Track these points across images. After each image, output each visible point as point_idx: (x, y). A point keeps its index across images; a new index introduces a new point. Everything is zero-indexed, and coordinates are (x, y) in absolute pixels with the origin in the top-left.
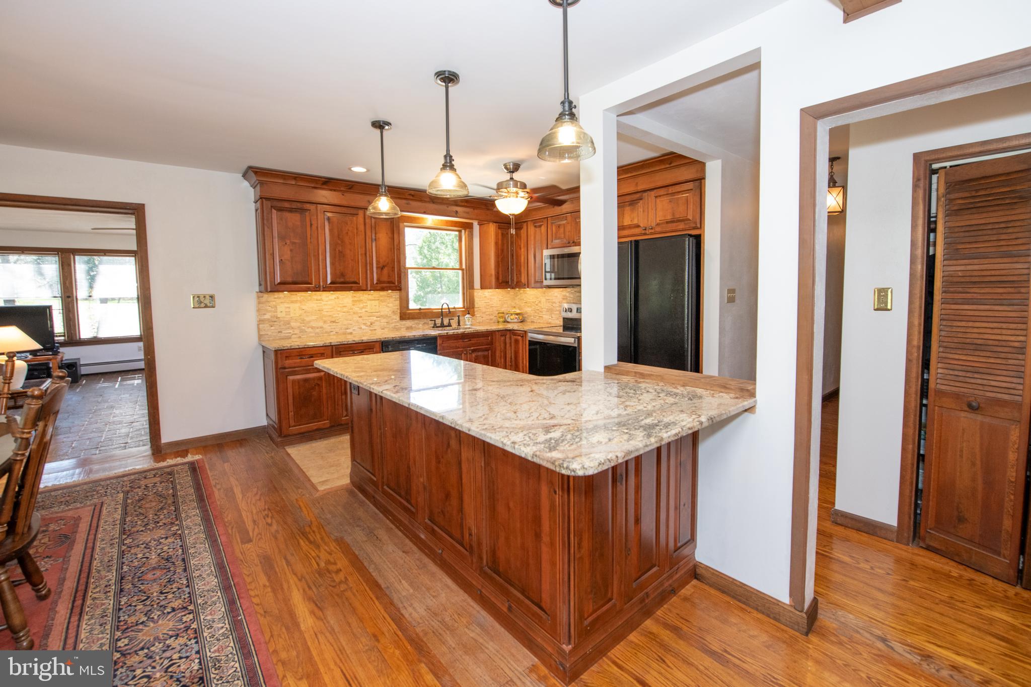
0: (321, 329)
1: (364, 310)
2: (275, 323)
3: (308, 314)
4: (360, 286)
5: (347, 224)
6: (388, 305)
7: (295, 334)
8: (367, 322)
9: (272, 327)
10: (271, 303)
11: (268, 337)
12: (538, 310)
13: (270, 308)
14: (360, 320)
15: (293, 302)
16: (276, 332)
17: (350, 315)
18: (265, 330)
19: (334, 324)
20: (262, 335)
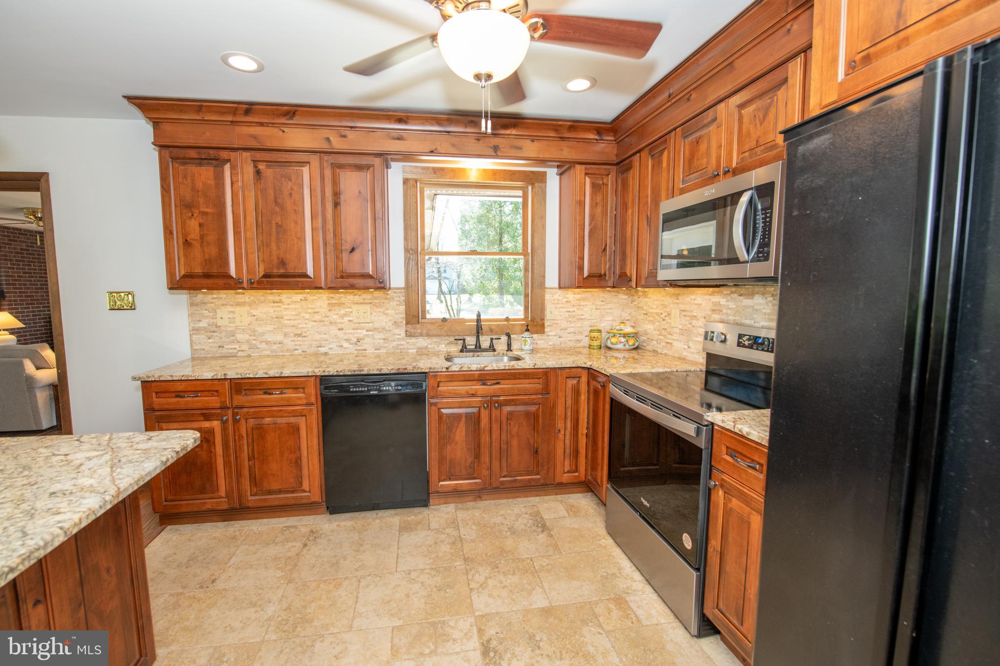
1: (346, 319)
3: (262, 322)
4: (313, 282)
5: (290, 180)
6: (387, 312)
7: (242, 351)
8: (351, 338)
9: (210, 338)
10: (209, 305)
11: (204, 354)
12: (666, 329)
13: (207, 312)
14: (340, 334)
15: (239, 305)
16: (215, 347)
17: (325, 326)
18: (200, 343)
19: (299, 338)
20: (196, 350)
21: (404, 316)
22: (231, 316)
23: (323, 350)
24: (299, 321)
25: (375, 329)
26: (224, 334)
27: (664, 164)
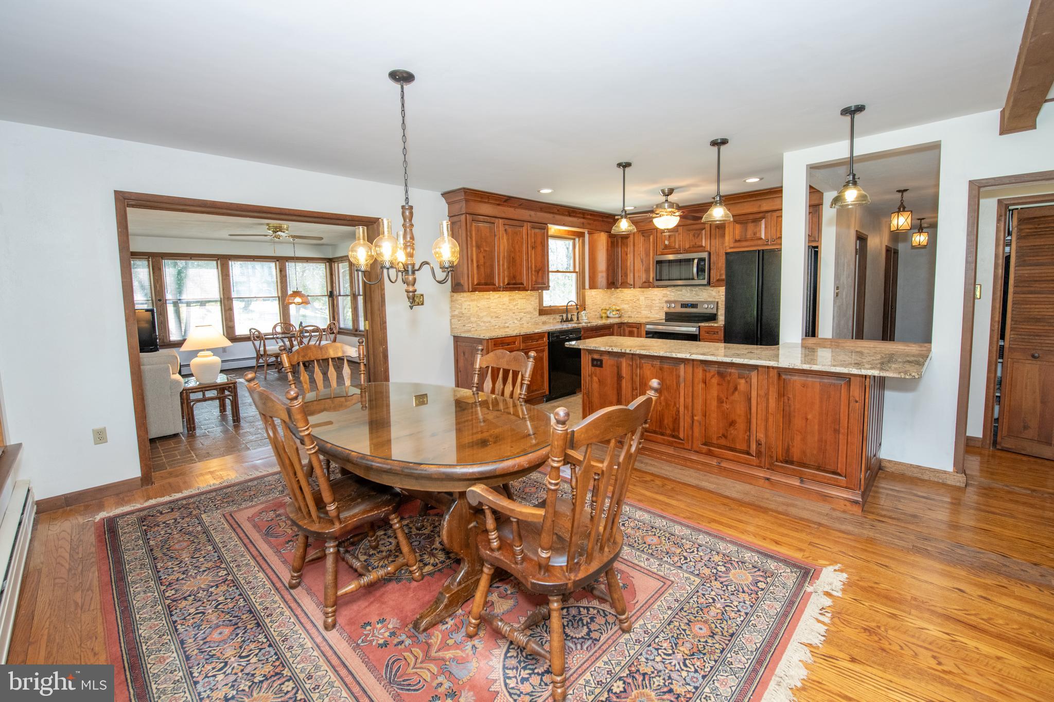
0: (489, 324)
1: (516, 307)
2: (462, 318)
3: (481, 311)
4: (524, 287)
5: (517, 234)
6: (531, 303)
7: (473, 328)
8: (518, 317)
9: (459, 321)
10: (459, 301)
11: (457, 330)
12: (636, 306)
13: (458, 305)
14: (514, 316)
15: (472, 301)
16: (462, 326)
18: (455, 324)
19: (497, 319)
20: (453, 328)
21: (538, 305)
22: (469, 307)
25: (527, 312)
26: (466, 318)
27: (651, 240)
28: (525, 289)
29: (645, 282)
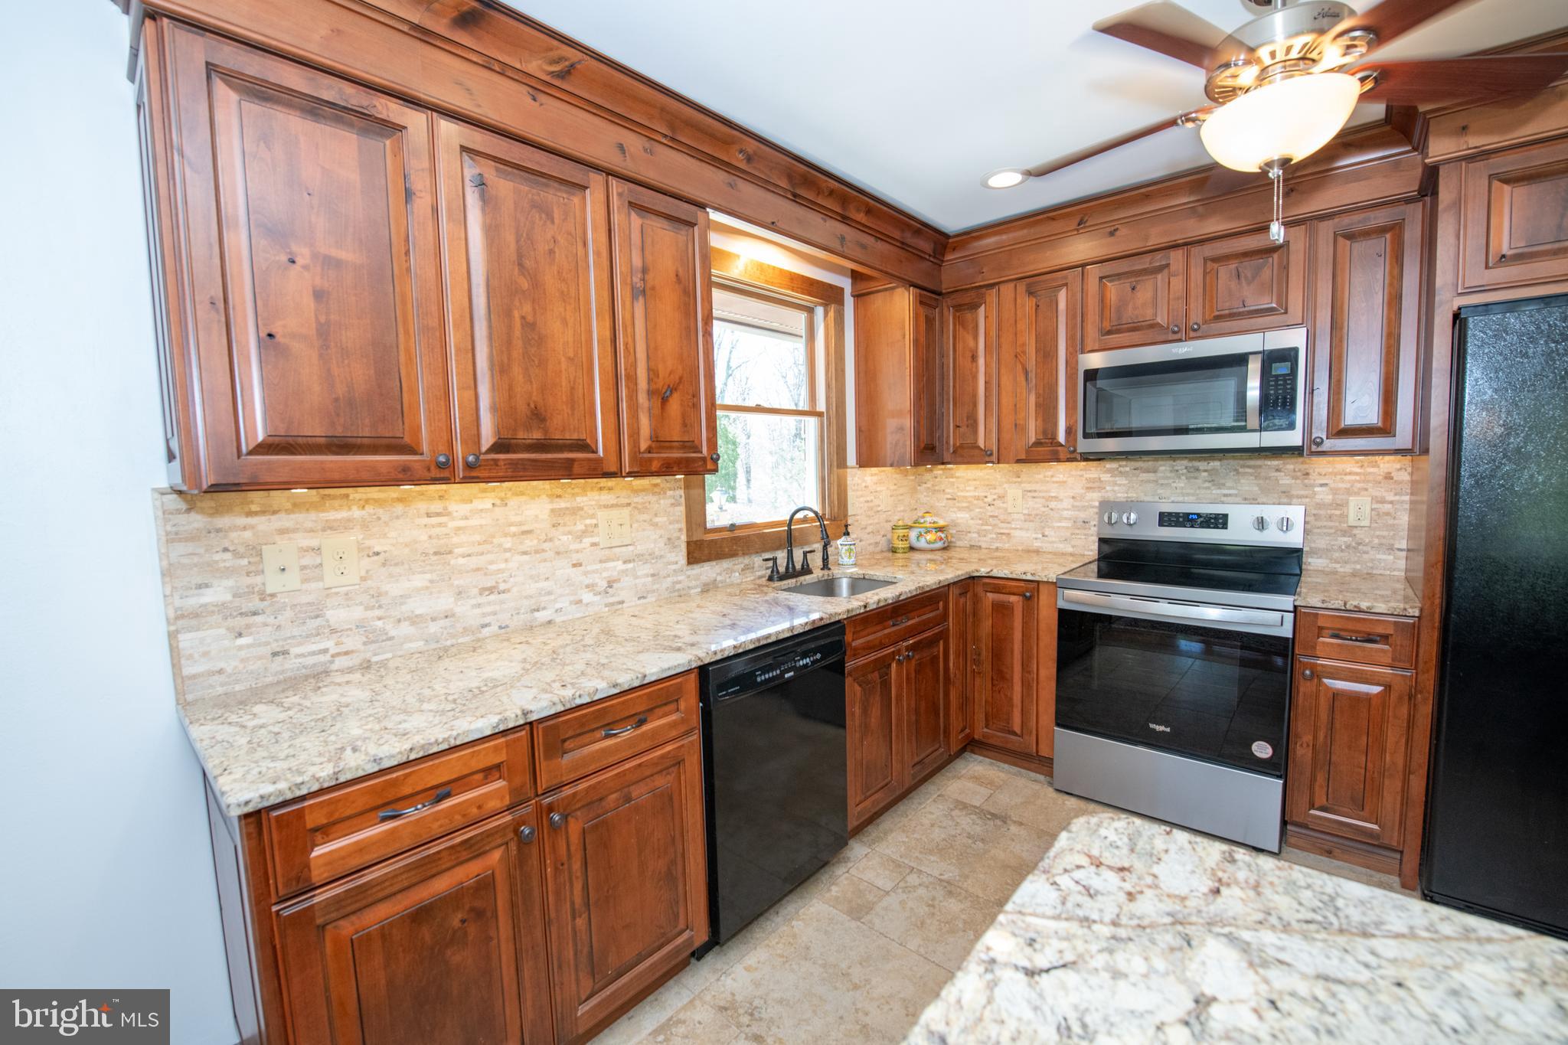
0: (442, 623)
1: (587, 541)
2: (258, 619)
3: (398, 570)
4: (599, 461)
6: (657, 520)
7: (346, 653)
8: (597, 580)
9: (240, 635)
10: (233, 535)
11: (222, 685)
12: (996, 517)
13: (228, 556)
14: (576, 574)
15: (331, 528)
16: (260, 658)
17: (545, 560)
18: (205, 654)
19: (492, 597)
20: (194, 677)
21: (683, 525)
22: (308, 560)
23: (542, 616)
24: (490, 557)
25: (638, 556)
26: (289, 614)
27: (1062, 305)
28: (598, 471)
29: (1038, 444)
